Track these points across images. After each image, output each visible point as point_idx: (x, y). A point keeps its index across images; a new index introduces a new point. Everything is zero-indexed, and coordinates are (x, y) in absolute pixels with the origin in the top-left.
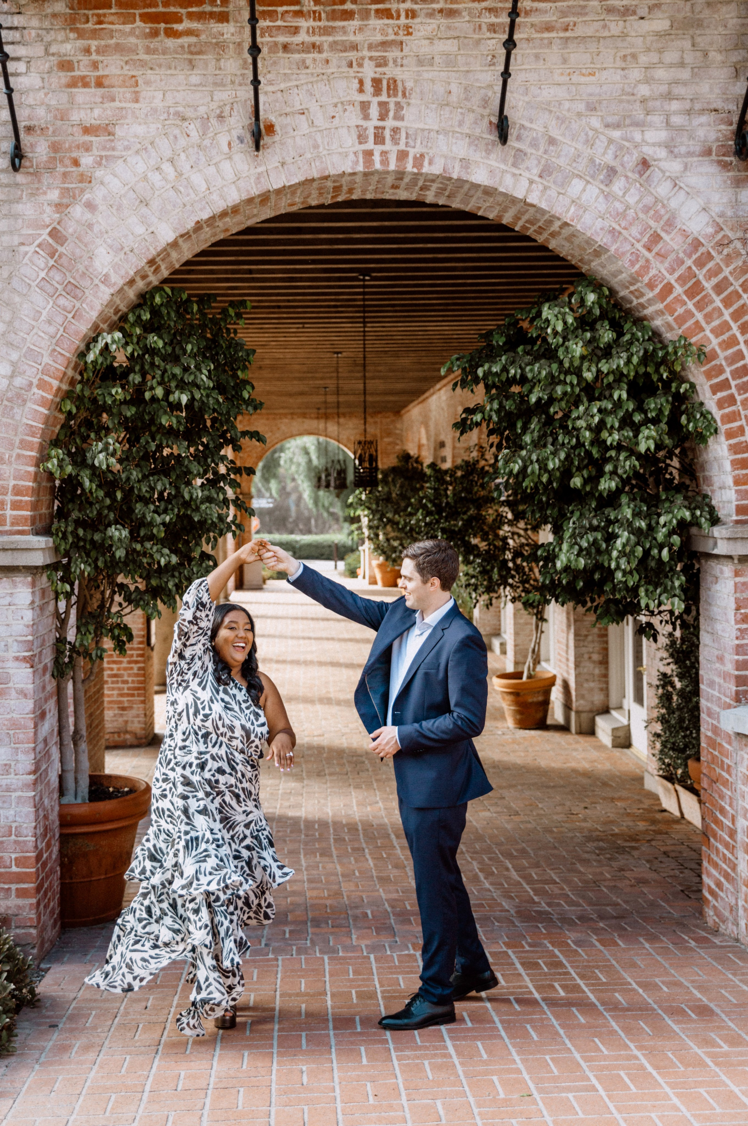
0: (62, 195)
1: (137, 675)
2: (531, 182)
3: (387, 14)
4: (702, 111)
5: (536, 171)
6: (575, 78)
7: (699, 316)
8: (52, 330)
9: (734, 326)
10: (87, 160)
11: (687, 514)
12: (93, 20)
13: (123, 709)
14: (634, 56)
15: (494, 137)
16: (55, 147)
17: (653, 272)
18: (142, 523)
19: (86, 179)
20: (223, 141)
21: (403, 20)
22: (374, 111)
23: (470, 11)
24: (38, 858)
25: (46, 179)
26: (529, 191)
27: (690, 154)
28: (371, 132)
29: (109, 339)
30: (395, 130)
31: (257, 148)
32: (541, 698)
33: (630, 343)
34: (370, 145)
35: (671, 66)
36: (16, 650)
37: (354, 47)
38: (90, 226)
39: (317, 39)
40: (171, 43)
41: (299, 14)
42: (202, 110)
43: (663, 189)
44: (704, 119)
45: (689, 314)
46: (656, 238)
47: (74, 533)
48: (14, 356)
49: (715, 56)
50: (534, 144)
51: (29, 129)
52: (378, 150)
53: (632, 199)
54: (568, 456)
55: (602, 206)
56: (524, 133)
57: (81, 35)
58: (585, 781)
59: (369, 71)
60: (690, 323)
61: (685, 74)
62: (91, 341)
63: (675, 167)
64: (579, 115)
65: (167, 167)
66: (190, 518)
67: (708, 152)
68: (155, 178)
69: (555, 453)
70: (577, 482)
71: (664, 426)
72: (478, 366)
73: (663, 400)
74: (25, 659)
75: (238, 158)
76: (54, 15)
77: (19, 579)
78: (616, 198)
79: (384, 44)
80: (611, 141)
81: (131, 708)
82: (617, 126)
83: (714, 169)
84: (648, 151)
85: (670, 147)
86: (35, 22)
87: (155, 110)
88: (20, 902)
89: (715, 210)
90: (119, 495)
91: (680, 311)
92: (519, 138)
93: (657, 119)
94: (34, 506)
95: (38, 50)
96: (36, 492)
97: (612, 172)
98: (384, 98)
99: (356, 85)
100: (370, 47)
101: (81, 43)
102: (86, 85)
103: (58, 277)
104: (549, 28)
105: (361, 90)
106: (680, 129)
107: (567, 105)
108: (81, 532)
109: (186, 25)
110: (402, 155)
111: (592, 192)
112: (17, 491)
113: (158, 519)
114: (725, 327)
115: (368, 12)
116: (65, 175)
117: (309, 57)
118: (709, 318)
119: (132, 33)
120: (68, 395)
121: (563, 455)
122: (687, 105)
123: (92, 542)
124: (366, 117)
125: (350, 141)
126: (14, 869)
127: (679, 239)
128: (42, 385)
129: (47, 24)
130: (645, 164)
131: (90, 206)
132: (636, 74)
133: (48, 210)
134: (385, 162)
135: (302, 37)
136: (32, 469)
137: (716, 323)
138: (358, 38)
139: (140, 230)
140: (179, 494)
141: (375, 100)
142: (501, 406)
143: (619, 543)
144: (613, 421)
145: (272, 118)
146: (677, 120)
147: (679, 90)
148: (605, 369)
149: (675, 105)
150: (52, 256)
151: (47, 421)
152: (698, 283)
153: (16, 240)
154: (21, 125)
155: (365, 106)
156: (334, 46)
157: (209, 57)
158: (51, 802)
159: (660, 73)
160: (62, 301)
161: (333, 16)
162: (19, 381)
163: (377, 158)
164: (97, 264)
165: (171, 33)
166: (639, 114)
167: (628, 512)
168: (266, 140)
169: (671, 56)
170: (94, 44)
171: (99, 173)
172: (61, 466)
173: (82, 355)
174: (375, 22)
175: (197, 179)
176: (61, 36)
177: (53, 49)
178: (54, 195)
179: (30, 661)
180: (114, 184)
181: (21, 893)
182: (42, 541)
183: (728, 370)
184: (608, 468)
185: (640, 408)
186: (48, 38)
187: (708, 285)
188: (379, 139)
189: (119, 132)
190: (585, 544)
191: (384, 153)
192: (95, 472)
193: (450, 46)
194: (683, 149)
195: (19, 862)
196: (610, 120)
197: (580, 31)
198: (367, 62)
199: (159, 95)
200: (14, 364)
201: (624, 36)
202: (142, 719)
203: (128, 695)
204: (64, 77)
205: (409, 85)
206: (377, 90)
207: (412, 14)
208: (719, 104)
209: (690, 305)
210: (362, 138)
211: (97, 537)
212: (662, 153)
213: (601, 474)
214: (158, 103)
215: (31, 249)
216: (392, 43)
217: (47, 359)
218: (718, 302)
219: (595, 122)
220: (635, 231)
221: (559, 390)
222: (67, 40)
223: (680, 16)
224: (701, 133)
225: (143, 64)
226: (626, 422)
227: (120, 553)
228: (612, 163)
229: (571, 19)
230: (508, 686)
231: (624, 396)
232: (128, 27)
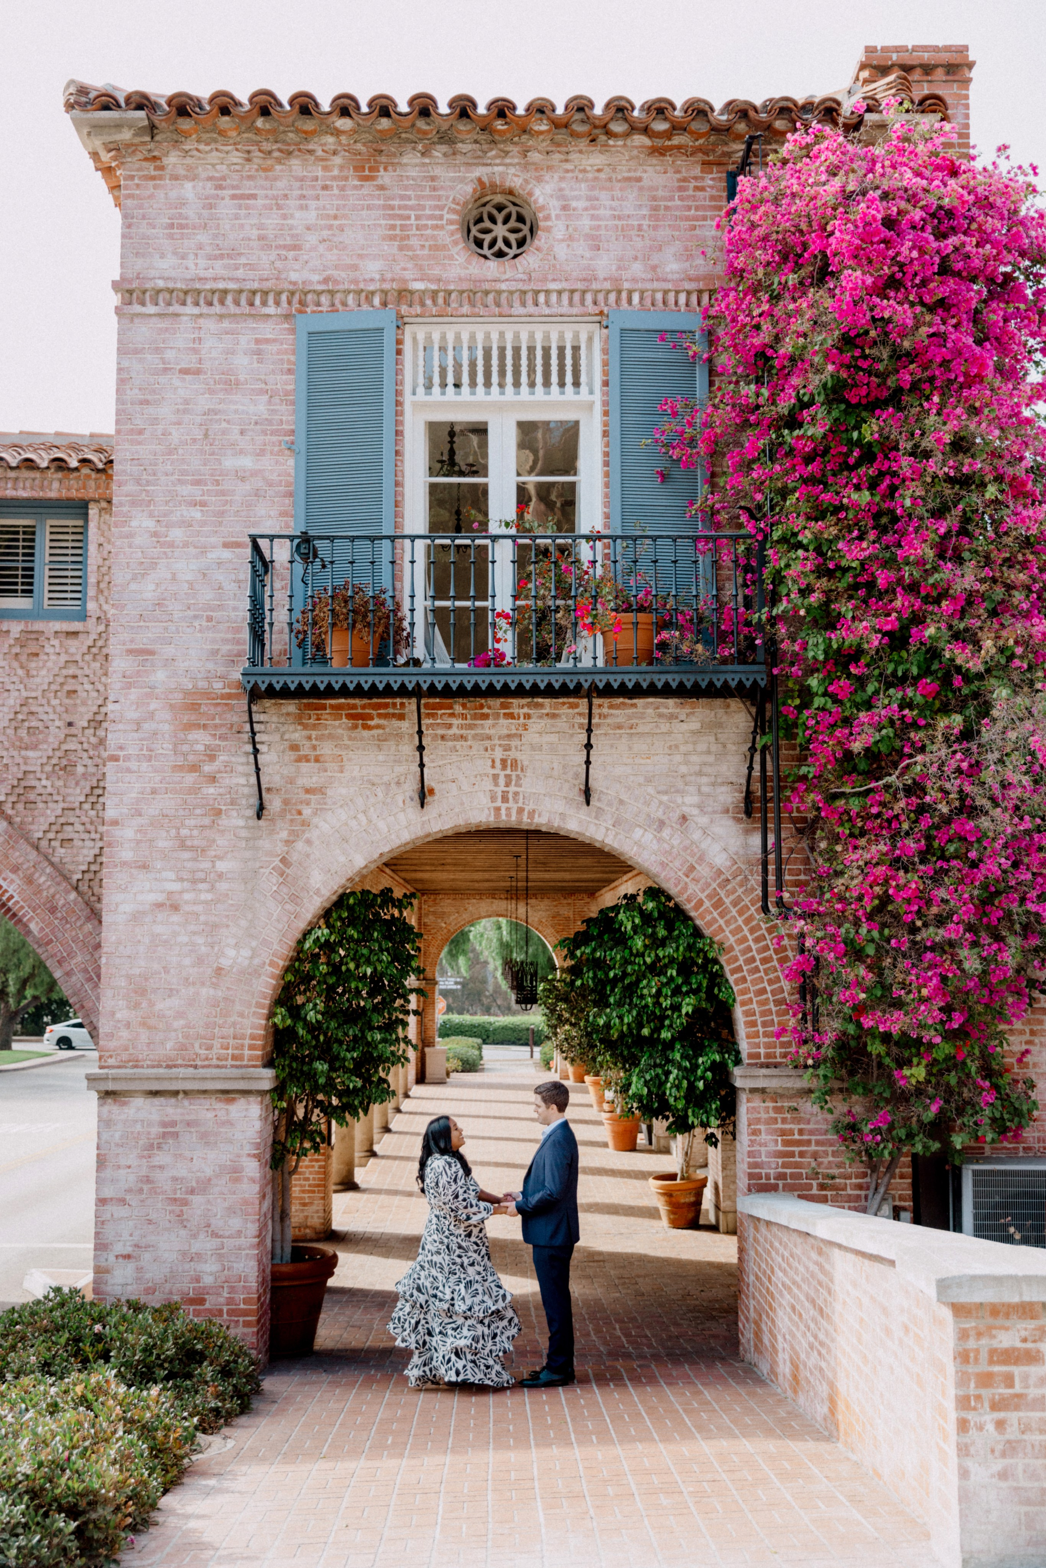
0: (289, 834)
1: (318, 1173)
2: (607, 829)
3: (511, 716)
4: (723, 784)
5: (610, 822)
6: (637, 761)
7: (721, 922)
8: (280, 926)
9: (745, 929)
10: (307, 811)
11: (717, 1058)
12: (314, 717)
13: (304, 1205)
14: (677, 746)
15: (582, 799)
16: (286, 802)
17: (689, 891)
18: (337, 1058)
19: (305, 824)
20: (400, 799)
21: (522, 720)
22: (502, 781)
23: (567, 715)
24: (259, 1298)
25: (279, 824)
26: (606, 835)
27: (714, 812)
28: (499, 795)
29: (319, 933)
30: (516, 794)
31: (422, 806)
32: (692, 1199)
33: (678, 937)
34: (499, 803)
35: (702, 753)
36: (248, 1149)
37: (489, 738)
38: (308, 856)
39: (463, 732)
40: (366, 733)
41: (452, 715)
42: (386, 779)
43: (697, 835)
44: (724, 789)
45: (715, 920)
46: (692, 868)
47: (290, 1066)
48: (254, 944)
49: (731, 747)
50: (610, 804)
51: (269, 790)
52: (504, 806)
53: (675, 842)
54: (638, 1014)
55: (655, 846)
56: (603, 797)
57: (306, 727)
58: (715, 1272)
59: (499, 754)
60: (715, 926)
61: (711, 759)
62: (306, 934)
63: (704, 820)
64: (640, 785)
65: (362, 817)
66: (371, 1054)
67: (727, 811)
68: (353, 823)
69: (629, 1012)
70: (646, 1032)
71: (703, 995)
72: (578, 948)
73: (700, 977)
74: (254, 1156)
75: (410, 811)
76: (288, 714)
77: (252, 1099)
78: (664, 841)
79: (509, 736)
80: (661, 803)
81: (311, 1203)
82: (666, 793)
83: (730, 822)
84: (686, 810)
85: (701, 807)
86: (275, 719)
87: (354, 778)
88: (246, 1330)
89: (732, 849)
90: (322, 1038)
91: (708, 918)
92: (599, 800)
93: (692, 789)
94: (264, 1047)
95: (276, 737)
96: (265, 1037)
97: (662, 824)
98: (508, 772)
99: (490, 763)
100: (500, 738)
101: (305, 733)
102: (308, 761)
103: (285, 890)
104: (620, 727)
105: (493, 767)
106: (708, 795)
107: (632, 778)
108: (294, 1065)
109: (375, 722)
110: (520, 811)
111: (649, 836)
112: (253, 1037)
113: (349, 1055)
114: (739, 929)
115: (498, 714)
116: (292, 821)
117: (458, 744)
118: (728, 923)
119: (340, 726)
120: (287, 970)
121: (634, 1013)
122: (713, 779)
123: (302, 1071)
124: (496, 784)
125: (485, 800)
126: (242, 1306)
127: (707, 869)
128: (272, 964)
129: (282, 720)
130: (684, 818)
131: (309, 842)
132: (678, 758)
133: (280, 844)
134: (509, 815)
135: (454, 731)
136: (263, 1022)
137: (733, 927)
138: (492, 732)
139: (342, 859)
140: (364, 1037)
141: (502, 773)
142: (595, 975)
143: (671, 1077)
144: (667, 991)
145: (433, 785)
146: (705, 789)
147: (707, 770)
148: (661, 954)
149: (705, 780)
150: (282, 875)
151: (275, 989)
152: (720, 899)
153: (258, 865)
154: (263, 787)
155: (495, 777)
156: (475, 737)
157: (392, 743)
158: (266, 1260)
159: (694, 758)
160: (287, 907)
161: (475, 717)
162: (256, 961)
163: (503, 812)
164: (312, 881)
165: (366, 727)
166: (680, 784)
167: (677, 1056)
168: (428, 799)
169: (701, 747)
170: (314, 734)
171: (315, 820)
172: (283, 1020)
173: (301, 942)
174: (503, 721)
175: (382, 825)
176: (292, 728)
177: (286, 737)
178: (284, 835)
179: (258, 1157)
180: (325, 827)
181: (247, 1324)
182: (269, 1073)
183: (741, 959)
184: (667, 1022)
185: (687, 982)
186: (282, 729)
187: (727, 901)
188: (505, 799)
189: (329, 792)
190: (648, 1077)
191: (508, 809)
192: (308, 1025)
193: (554, 738)
194: (710, 809)
195: (245, 1301)
196: (661, 788)
197: (640, 729)
198: (497, 748)
199: (357, 768)
200: (253, 950)
201: (670, 733)
202: (321, 1214)
203: (309, 1192)
204: (293, 755)
205: (525, 763)
206: (504, 767)
207: (528, 716)
208: (734, 780)
209: (715, 914)
210: (493, 799)
211: (305, 1068)
212: (695, 811)
213: (663, 1027)
214: (356, 773)
215: (267, 871)
216: (515, 735)
217: (276, 946)
218: (734, 912)
219: (651, 790)
220: (677, 863)
221: (629, 969)
222: (296, 730)
223: (707, 720)
224: (722, 798)
225: (347, 747)
226: (677, 991)
227: (322, 1081)
228: (663, 818)
229: (634, 721)
230: (661, 1187)
231: (674, 973)
232: (337, 723)
